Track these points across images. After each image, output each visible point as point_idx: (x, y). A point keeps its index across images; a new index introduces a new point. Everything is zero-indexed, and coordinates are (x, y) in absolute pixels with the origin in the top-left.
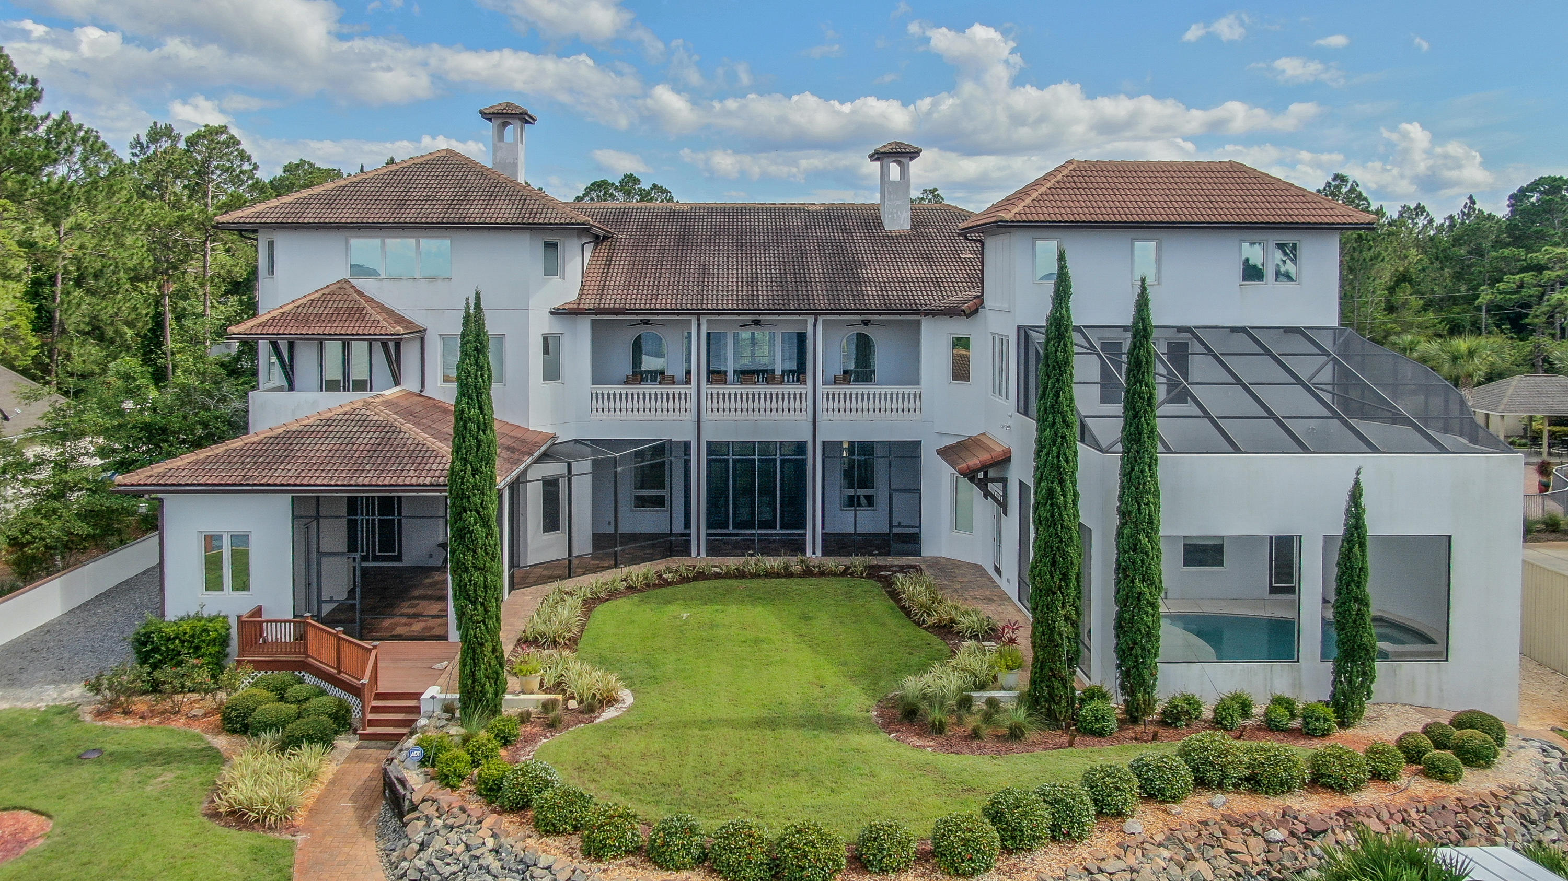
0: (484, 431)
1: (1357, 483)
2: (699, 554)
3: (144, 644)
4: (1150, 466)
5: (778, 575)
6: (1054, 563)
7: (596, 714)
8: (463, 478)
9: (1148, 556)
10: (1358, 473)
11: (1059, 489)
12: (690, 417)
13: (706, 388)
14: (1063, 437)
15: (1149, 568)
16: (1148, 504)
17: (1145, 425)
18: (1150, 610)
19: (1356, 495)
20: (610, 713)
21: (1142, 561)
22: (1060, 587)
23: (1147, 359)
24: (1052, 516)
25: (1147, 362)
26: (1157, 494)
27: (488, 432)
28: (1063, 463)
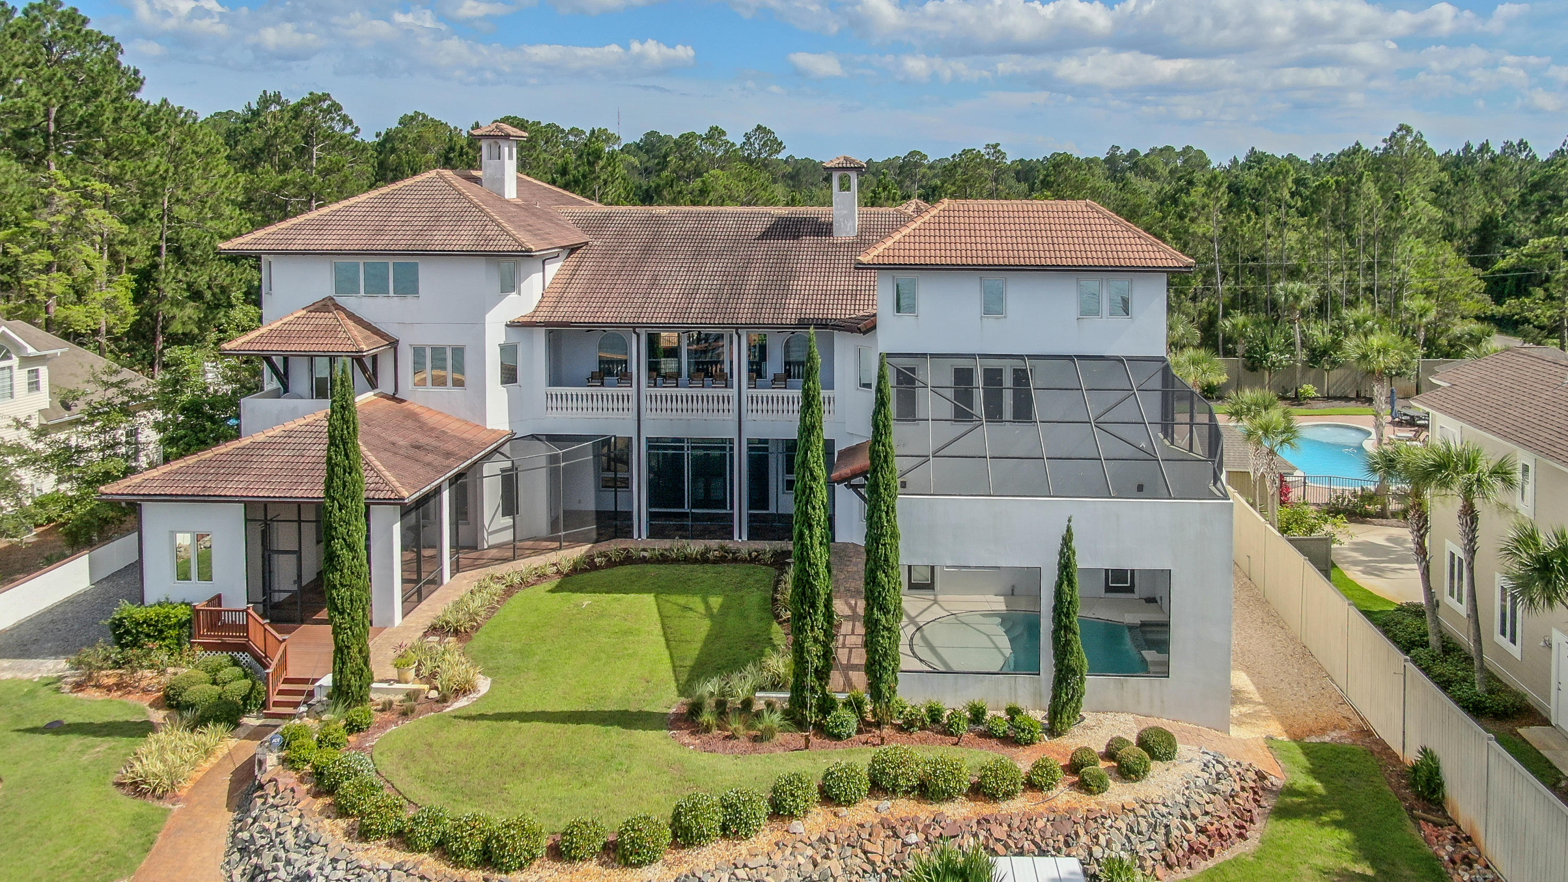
0: (350, 474)
1: (1069, 529)
2: (640, 537)
3: (119, 626)
4: (887, 513)
5: (695, 561)
7: (448, 704)
8: (331, 512)
9: (884, 589)
10: (1069, 521)
12: (632, 416)
13: (645, 391)
14: (811, 488)
15: (884, 599)
16: (885, 545)
17: (881, 478)
18: (886, 633)
19: (1067, 540)
20: (460, 703)
21: (879, 592)
23: (884, 423)
25: (884, 426)
26: (895, 536)
27: (353, 474)
28: (810, 510)
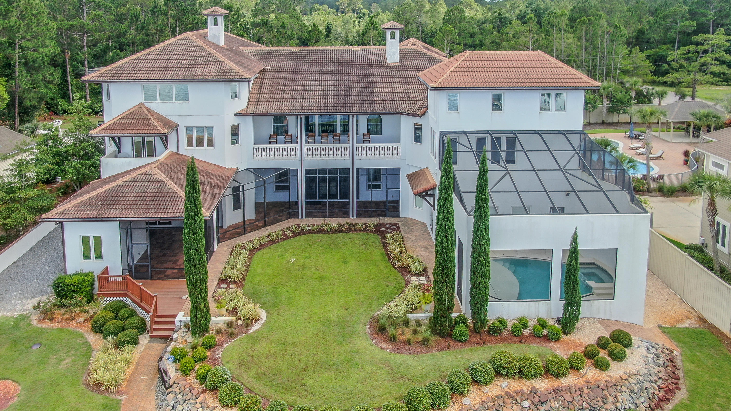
1: (575, 233)
2: (302, 218)
3: (58, 287)
4: (485, 229)
5: (336, 231)
6: (443, 270)
7: (250, 328)
9: (484, 267)
10: (576, 229)
11: (445, 240)
12: (298, 158)
13: (304, 146)
14: (448, 218)
15: (484, 272)
16: (484, 245)
17: (483, 212)
18: (484, 289)
19: (575, 238)
20: (256, 327)
21: (481, 269)
22: (445, 280)
23: (485, 184)
24: (442, 251)
26: (488, 240)
28: (447, 229)
